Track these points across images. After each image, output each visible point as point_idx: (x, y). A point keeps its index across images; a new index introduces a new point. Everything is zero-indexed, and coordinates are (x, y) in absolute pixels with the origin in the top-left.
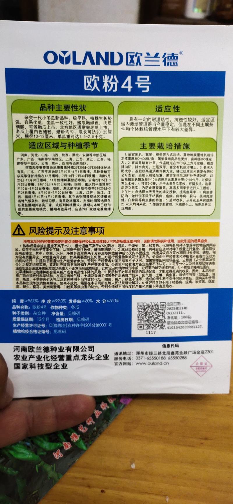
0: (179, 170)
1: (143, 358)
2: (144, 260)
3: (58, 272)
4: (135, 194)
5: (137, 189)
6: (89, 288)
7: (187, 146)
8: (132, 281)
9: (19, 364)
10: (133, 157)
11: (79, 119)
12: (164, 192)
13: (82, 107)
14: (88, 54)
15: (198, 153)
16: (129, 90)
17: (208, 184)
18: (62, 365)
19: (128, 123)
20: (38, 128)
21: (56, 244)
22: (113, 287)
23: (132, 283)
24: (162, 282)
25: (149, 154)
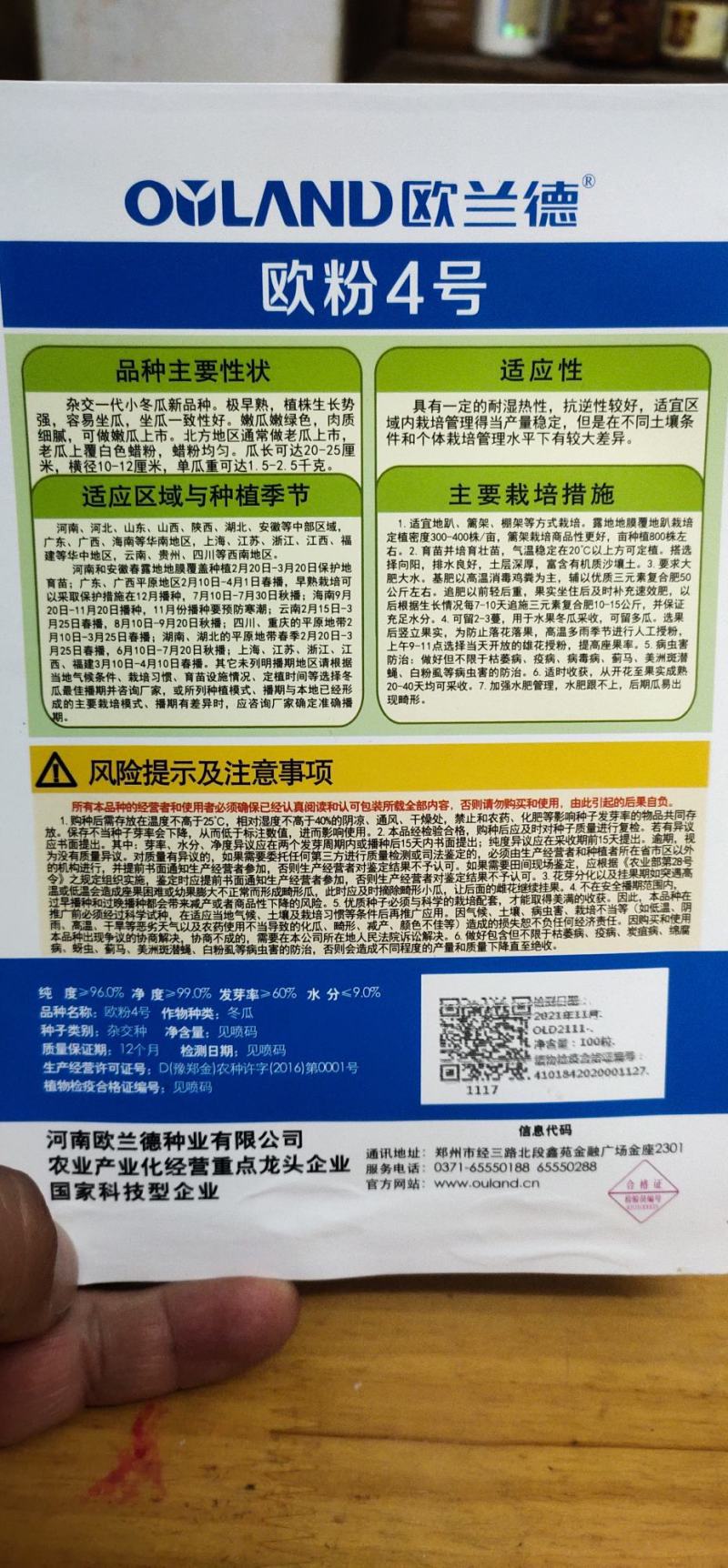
0: (577, 574)
1: (458, 1166)
2: (460, 865)
3: (184, 903)
4: (431, 653)
5: (438, 638)
6: (285, 952)
7: (604, 495)
8: (422, 932)
9: (67, 1185)
10: (427, 530)
11: (247, 407)
12: (528, 646)
13: (257, 368)
14: (275, 189)
15: (643, 515)
16: (414, 310)
17: (674, 616)
18: (200, 1187)
19: (408, 418)
20: (110, 438)
21: (177, 813)
22: (362, 949)
23: (421, 938)
24: (520, 933)
25: (478, 521)
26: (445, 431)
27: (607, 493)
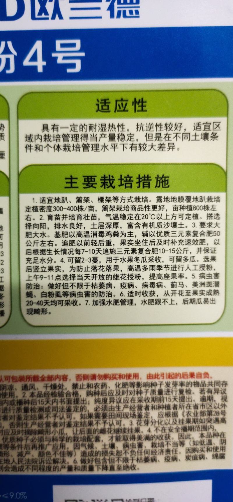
0: (147, 232)
2: (76, 416)
4: (54, 282)
5: (58, 273)
7: (163, 182)
8: (52, 458)
10: (51, 205)
12: (116, 277)
15: (188, 194)
16: (40, 70)
17: (210, 258)
19: (38, 136)
22: (14, 469)
23: (52, 462)
24: (116, 459)
25: (83, 198)
26: (62, 143)
27: (165, 181)
